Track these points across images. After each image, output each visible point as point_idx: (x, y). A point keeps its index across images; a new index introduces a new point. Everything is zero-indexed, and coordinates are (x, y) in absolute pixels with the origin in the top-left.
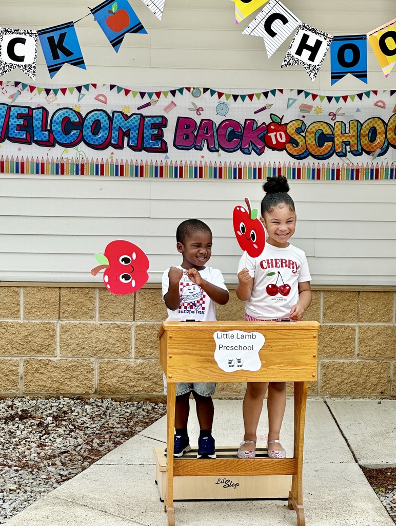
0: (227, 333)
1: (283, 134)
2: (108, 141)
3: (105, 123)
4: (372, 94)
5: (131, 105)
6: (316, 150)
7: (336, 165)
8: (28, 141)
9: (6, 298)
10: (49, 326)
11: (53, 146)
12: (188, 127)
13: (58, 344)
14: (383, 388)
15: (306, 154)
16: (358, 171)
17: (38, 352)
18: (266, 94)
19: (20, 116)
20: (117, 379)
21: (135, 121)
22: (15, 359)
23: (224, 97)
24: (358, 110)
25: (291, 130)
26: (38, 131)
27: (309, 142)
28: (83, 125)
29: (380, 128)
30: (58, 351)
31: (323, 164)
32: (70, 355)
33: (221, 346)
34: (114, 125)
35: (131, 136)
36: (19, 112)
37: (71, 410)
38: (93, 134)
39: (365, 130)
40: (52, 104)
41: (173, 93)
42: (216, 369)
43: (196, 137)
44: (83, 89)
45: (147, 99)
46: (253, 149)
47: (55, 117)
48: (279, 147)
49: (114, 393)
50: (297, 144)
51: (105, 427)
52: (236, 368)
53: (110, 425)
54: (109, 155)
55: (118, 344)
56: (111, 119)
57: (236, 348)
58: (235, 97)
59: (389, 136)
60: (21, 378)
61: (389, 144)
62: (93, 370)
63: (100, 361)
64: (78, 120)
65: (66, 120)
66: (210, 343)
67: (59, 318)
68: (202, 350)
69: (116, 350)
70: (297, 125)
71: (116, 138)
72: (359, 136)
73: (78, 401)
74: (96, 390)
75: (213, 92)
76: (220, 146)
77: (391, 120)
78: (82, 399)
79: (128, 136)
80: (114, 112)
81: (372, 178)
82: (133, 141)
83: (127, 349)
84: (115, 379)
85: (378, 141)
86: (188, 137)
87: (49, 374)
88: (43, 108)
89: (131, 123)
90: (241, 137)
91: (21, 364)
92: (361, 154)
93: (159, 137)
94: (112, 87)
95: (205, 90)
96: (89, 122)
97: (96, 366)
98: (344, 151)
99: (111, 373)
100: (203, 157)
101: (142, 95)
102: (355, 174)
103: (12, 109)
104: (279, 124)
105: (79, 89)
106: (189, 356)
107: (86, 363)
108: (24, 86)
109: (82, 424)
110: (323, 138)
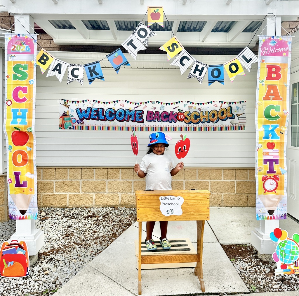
0: (166, 197)
1: (183, 116)
2: (124, 119)
3: (123, 113)
4: (213, 102)
5: (132, 107)
6: (194, 121)
7: (201, 126)
8: (97, 119)
9: (89, 172)
10: (104, 182)
11: (106, 121)
12: (151, 114)
13: (107, 188)
14: (220, 203)
15: (190, 123)
16: (208, 128)
17: (100, 191)
18: (177, 103)
19: (95, 111)
20: (127, 200)
21: (133, 112)
22: (92, 193)
23: (163, 104)
24: (208, 108)
25: (185, 114)
26: (101, 116)
27: (192, 118)
28: (116, 114)
29: (216, 113)
30: (107, 191)
31: (197, 126)
32: (111, 192)
33: (163, 203)
34: (126, 114)
35: (132, 117)
36: (95, 110)
37: (110, 212)
38: (119, 117)
39: (211, 114)
40: (106, 107)
41: (146, 103)
42: (161, 214)
43: (154, 117)
44: (116, 102)
45: (137, 105)
46: (173, 121)
47: (106, 111)
48: (181, 120)
49: (126, 205)
50: (188, 119)
51: (121, 221)
52: (170, 214)
53: (123, 220)
54: (125, 124)
55: (128, 188)
56: (125, 112)
57: (170, 204)
58: (167, 104)
59: (219, 116)
60: (94, 200)
61: (219, 119)
62: (119, 197)
63: (122, 194)
64: (114, 112)
65: (110, 112)
66: (157, 202)
67: (107, 179)
68: (154, 205)
69: (127, 190)
70: (188, 113)
71: (127, 118)
72: (209, 116)
73: (114, 208)
74: (120, 204)
75: (159, 103)
76: (162, 120)
77: (220, 111)
78: (115, 208)
79: (131, 117)
80: (126, 109)
81: (213, 130)
82: (133, 119)
83: (131, 190)
84: (126, 200)
85: (215, 118)
86: (151, 117)
87: (104, 199)
88: (103, 108)
89: (132, 113)
90: (169, 117)
91: (94, 195)
92: (209, 122)
93: (141, 117)
94: (125, 101)
95: (157, 102)
96: (118, 113)
97: (120, 195)
98: (204, 121)
99: (125, 198)
100: (156, 124)
101: (136, 104)
102: (208, 129)
103: (92, 109)
104: (182, 112)
105: (115, 102)
106: (148, 208)
107: (116, 194)
108: (96, 101)
109: (113, 219)
110: (196, 117)
